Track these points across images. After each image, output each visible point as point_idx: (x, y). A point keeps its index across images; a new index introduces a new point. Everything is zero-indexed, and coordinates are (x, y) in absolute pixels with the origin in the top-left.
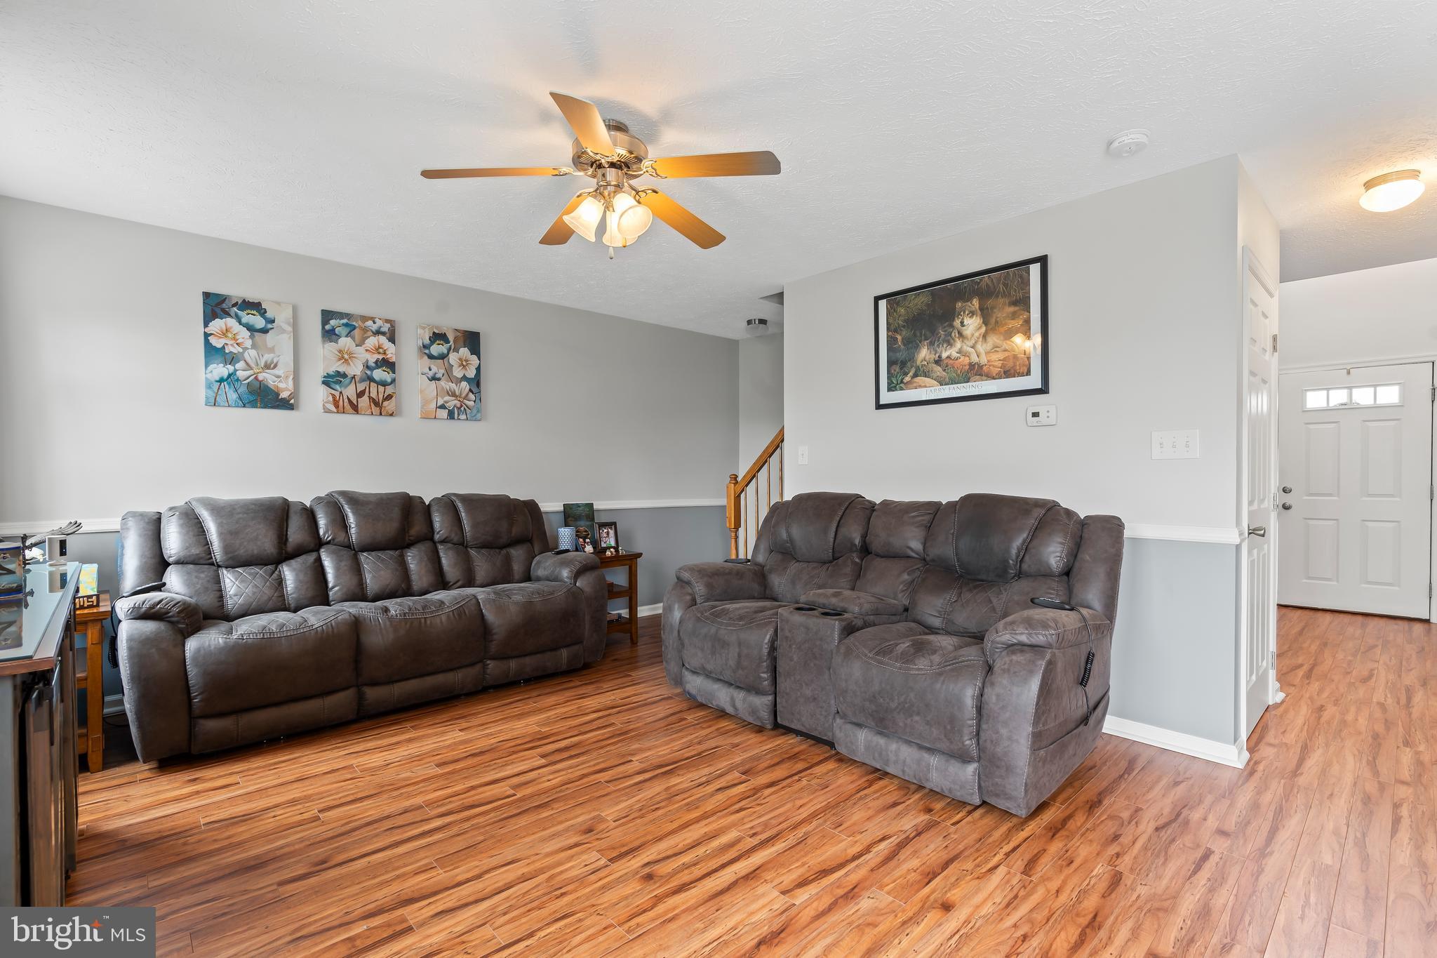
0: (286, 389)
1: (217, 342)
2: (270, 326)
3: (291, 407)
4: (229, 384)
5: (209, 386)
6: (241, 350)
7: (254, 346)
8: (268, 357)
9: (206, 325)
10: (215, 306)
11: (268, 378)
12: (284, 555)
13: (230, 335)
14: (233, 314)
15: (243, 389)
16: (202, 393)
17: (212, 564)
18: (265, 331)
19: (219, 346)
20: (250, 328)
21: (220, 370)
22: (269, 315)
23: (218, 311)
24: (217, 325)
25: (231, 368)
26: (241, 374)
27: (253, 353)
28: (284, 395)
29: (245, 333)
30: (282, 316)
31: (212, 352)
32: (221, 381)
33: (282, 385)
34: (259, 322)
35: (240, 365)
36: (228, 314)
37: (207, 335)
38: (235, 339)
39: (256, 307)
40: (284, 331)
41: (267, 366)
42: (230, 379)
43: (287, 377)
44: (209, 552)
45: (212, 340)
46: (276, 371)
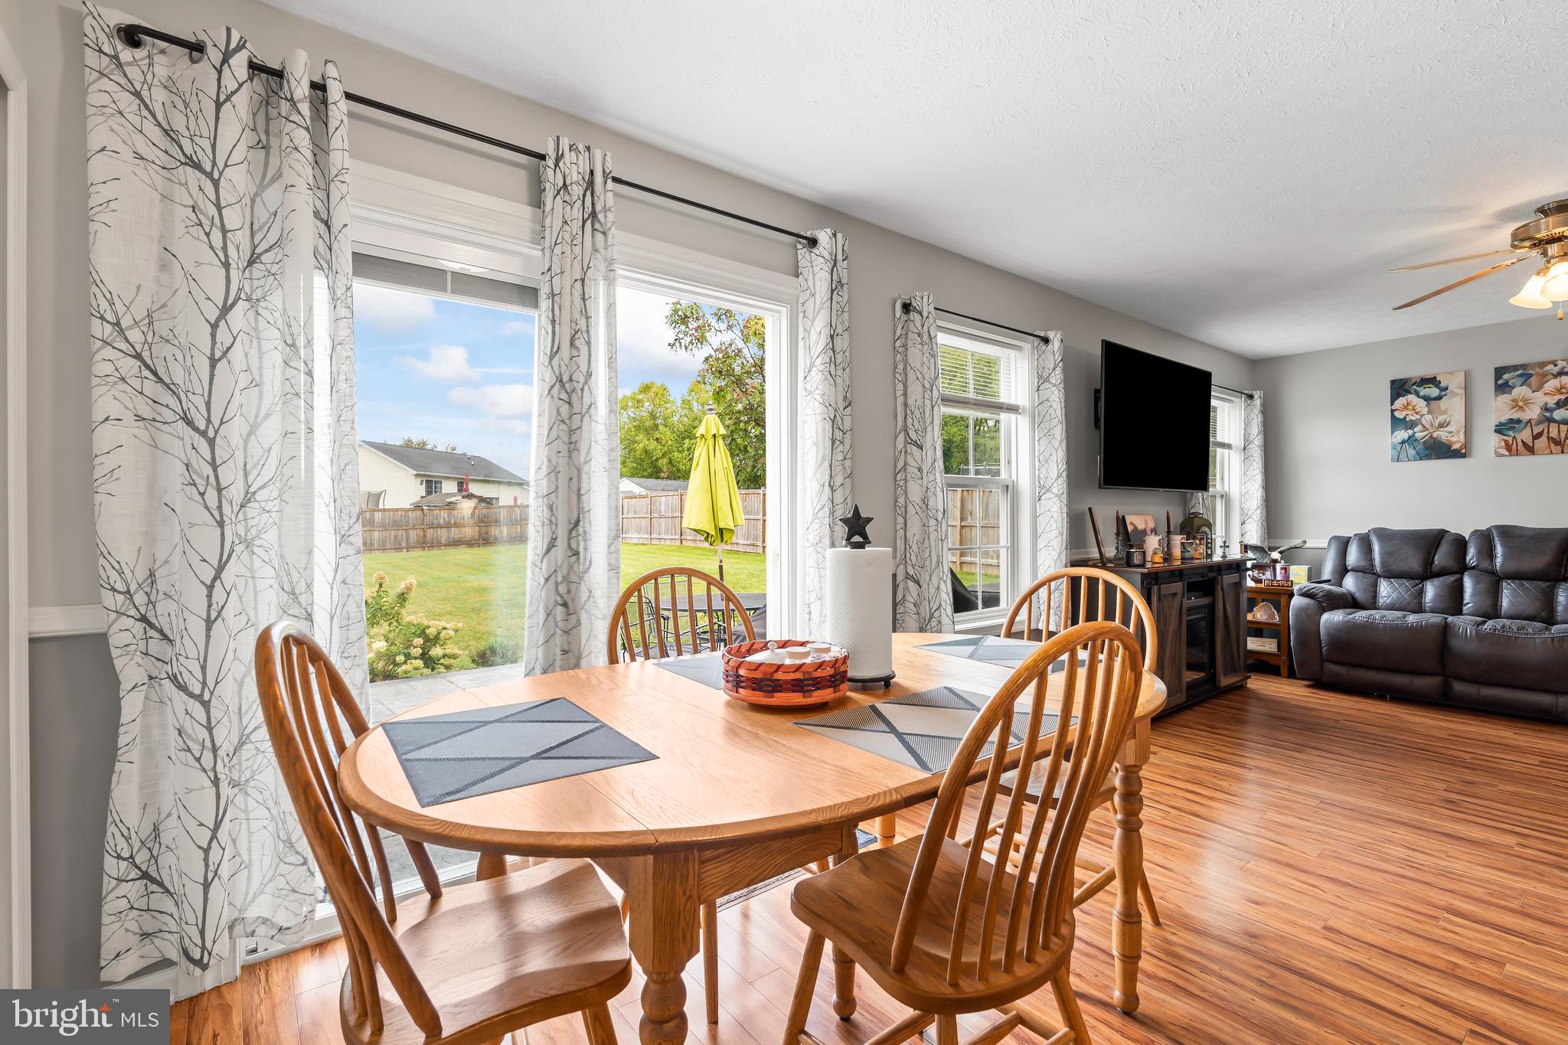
0: (1458, 442)
1: (1399, 415)
2: (1443, 393)
3: (1464, 456)
4: (1409, 444)
5: (1394, 447)
6: (1419, 417)
7: (1429, 412)
8: (1441, 418)
9: (1392, 404)
10: (1400, 388)
11: (1442, 435)
12: (1428, 573)
13: (1410, 407)
14: (1413, 391)
15: (1420, 447)
16: (1389, 453)
17: (1374, 574)
18: (1439, 398)
19: (1402, 417)
20: (1427, 399)
21: (1403, 434)
22: (1443, 385)
23: (1401, 391)
24: (1400, 402)
25: (1410, 432)
26: (1418, 435)
27: (1429, 417)
28: (1456, 447)
29: (1423, 403)
30: (1455, 383)
31: (1397, 423)
32: (1403, 442)
33: (1453, 439)
34: (1434, 392)
35: (1418, 428)
36: (1409, 392)
37: (1393, 411)
38: (1414, 409)
39: (1433, 381)
40: (1455, 395)
41: (1441, 426)
42: (1411, 440)
43: (1458, 432)
44: (1372, 566)
45: (1397, 414)
46: (1449, 429)
